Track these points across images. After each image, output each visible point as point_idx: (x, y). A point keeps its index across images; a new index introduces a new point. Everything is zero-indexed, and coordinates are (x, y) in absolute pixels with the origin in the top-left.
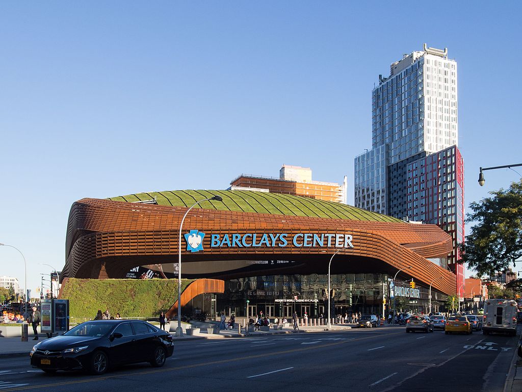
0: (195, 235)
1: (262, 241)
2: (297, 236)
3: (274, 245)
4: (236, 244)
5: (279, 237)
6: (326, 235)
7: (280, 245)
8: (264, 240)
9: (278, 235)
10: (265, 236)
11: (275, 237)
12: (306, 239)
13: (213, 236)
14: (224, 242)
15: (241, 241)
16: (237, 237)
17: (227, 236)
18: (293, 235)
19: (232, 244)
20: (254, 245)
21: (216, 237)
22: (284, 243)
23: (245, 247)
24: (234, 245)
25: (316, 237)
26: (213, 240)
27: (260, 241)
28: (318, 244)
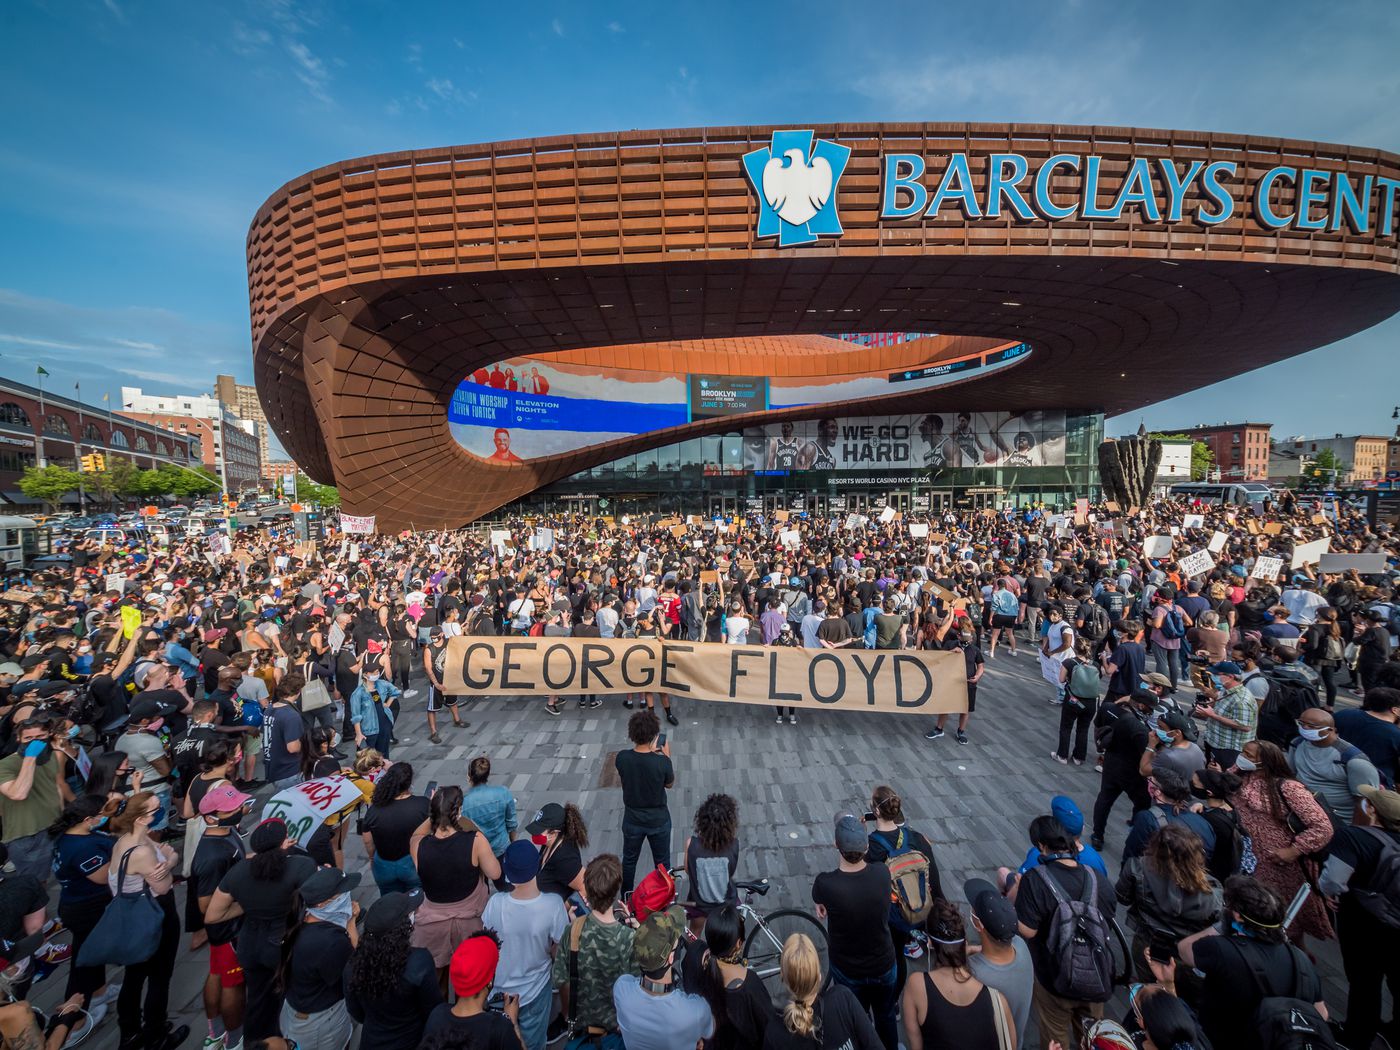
0: (796, 155)
1: (1127, 194)
2: (1271, 176)
3: (1176, 215)
4: (1007, 205)
5: (1199, 179)
6: (1381, 181)
7: (1203, 216)
8: (1137, 189)
9: (1196, 167)
10: (1141, 169)
11: (1181, 178)
12: (1307, 195)
13: (893, 161)
14: (944, 192)
15: (1028, 190)
16: (1009, 169)
17: (959, 164)
18: (1255, 173)
19: (983, 207)
20: (1091, 210)
21: (906, 169)
22: (1217, 208)
23: (1047, 221)
24: (995, 210)
25: (1344, 187)
26: (893, 180)
27: (1116, 193)
28: (1348, 220)
